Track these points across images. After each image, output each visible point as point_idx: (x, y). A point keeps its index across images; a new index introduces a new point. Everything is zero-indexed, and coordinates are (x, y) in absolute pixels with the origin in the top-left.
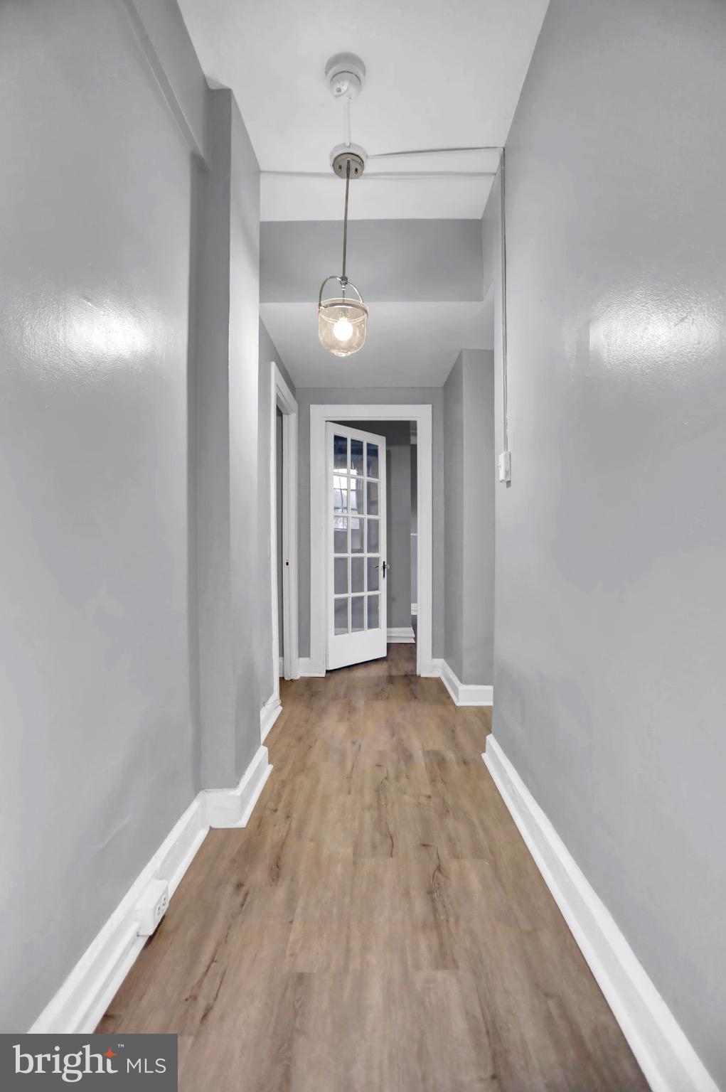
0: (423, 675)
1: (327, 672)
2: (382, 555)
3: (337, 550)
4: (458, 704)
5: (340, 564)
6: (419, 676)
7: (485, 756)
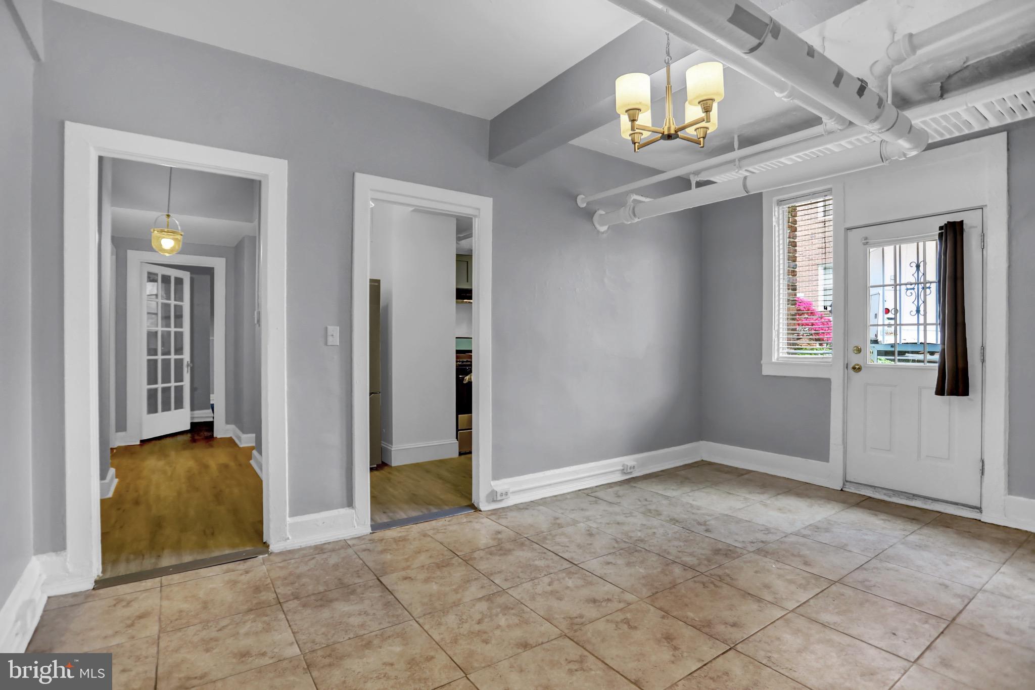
0: (219, 437)
1: (141, 441)
2: (186, 357)
3: (149, 354)
4: (241, 446)
5: (152, 365)
6: (216, 438)
7: (252, 462)
